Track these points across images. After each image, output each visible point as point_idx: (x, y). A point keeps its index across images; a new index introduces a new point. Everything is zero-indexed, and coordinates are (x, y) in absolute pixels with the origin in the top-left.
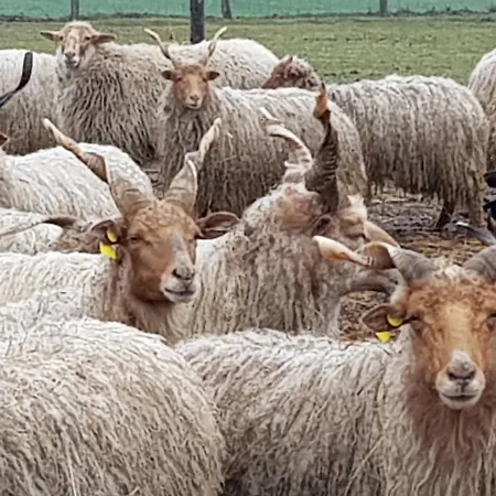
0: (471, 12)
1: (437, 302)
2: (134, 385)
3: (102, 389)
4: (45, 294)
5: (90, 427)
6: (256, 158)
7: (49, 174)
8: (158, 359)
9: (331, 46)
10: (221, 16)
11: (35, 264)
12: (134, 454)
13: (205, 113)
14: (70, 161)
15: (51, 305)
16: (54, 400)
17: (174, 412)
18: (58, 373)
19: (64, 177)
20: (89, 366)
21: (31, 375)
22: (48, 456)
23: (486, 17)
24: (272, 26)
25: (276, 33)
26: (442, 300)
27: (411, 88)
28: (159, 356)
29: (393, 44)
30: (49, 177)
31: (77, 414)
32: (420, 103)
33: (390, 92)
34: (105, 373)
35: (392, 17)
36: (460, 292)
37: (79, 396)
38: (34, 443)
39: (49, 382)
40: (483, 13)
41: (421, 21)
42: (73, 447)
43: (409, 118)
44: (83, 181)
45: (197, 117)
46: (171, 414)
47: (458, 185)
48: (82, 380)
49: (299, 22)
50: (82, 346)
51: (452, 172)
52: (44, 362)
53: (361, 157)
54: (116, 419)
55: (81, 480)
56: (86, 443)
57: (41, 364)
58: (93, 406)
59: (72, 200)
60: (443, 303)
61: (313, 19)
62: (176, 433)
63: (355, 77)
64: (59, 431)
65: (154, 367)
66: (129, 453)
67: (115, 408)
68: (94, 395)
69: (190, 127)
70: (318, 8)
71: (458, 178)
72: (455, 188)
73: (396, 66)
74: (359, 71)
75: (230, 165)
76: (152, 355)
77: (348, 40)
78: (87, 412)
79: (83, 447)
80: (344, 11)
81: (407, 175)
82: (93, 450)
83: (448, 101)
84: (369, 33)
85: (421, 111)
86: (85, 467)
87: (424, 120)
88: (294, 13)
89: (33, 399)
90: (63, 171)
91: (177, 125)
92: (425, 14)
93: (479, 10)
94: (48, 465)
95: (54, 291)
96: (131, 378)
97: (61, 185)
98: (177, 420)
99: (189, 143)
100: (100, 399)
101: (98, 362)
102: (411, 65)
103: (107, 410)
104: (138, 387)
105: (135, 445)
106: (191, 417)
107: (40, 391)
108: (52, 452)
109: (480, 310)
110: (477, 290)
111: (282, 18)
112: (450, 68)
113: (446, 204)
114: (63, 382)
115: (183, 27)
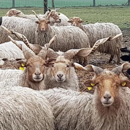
0: (117, 6)
1: (103, 79)
2: (30, 103)
3: (21, 104)
4: (7, 80)
5: (18, 114)
6: (61, 44)
7: (8, 49)
8: (37, 96)
9: (81, 15)
10: (52, 7)
11: (6, 72)
12: (30, 121)
13: (47, 32)
14: (13, 45)
15: (9, 83)
16: (8, 107)
17: (41, 110)
18: (9, 100)
19: (11, 49)
20: (18, 98)
21: (2, 101)
22: (7, 122)
23: (121, 7)
24: (65, 10)
25: (66, 11)
26: (104, 79)
27: (101, 26)
28: (37, 95)
29: (97, 14)
30: (8, 50)
31: (14, 111)
32: (104, 29)
33: (96, 26)
34: (22, 100)
35: (97, 7)
36: (109, 77)
37: (15, 106)
38: (4, 119)
39: (7, 102)
40: (121, 6)
41: (104, 8)
42: (14, 119)
43: (101, 33)
44: (17, 51)
45: (45, 33)
46: (40, 110)
47: (114, 51)
48: (16, 102)
49: (72, 8)
50: (16, 93)
51: (113, 47)
52: (6, 97)
53: (89, 44)
54: (25, 112)
55: (16, 128)
56: (17, 118)
57: (5, 98)
58: (19, 108)
59: (14, 56)
60: (104, 80)
61: (76, 8)
62: (41, 115)
63: (87, 23)
64: (10, 116)
65: (35, 98)
66: (28, 121)
67: (24, 109)
68: (19, 106)
69: (43, 36)
70: (77, 5)
71: (114, 49)
72: (113, 52)
73: (98, 20)
74: (88, 21)
75: (55, 46)
76: (35, 95)
77: (85, 13)
78: (17, 110)
79: (16, 119)
80: (84, 5)
81: (101, 48)
82: (19, 120)
83: (111, 29)
84: (91, 11)
85: (104, 31)
86: (17, 125)
87: (105, 34)
88: (71, 6)
89: (3, 107)
90: (12, 48)
91: (40, 35)
92: (105, 6)
93: (119, 5)
94: (7, 125)
95: (10, 79)
96: (29, 101)
97: (11, 52)
98: (42, 112)
99: (43, 40)
100: (21, 107)
101: (20, 97)
102: (102, 20)
103: (22, 109)
104: (31, 103)
105: (30, 118)
106: (45, 111)
107: (5, 105)
108: (8, 121)
109: (114, 82)
110: (114, 77)
111: (68, 7)
112: (112, 20)
113: (111, 56)
114: (11, 102)
115: (42, 10)
